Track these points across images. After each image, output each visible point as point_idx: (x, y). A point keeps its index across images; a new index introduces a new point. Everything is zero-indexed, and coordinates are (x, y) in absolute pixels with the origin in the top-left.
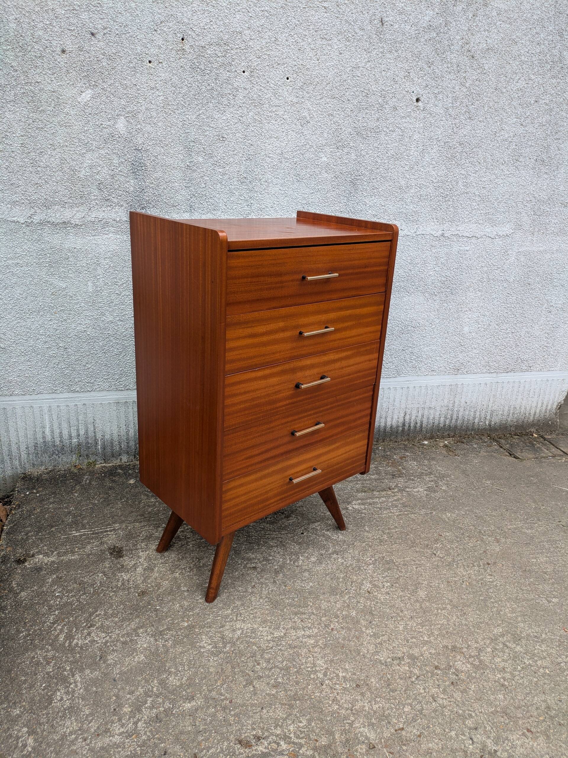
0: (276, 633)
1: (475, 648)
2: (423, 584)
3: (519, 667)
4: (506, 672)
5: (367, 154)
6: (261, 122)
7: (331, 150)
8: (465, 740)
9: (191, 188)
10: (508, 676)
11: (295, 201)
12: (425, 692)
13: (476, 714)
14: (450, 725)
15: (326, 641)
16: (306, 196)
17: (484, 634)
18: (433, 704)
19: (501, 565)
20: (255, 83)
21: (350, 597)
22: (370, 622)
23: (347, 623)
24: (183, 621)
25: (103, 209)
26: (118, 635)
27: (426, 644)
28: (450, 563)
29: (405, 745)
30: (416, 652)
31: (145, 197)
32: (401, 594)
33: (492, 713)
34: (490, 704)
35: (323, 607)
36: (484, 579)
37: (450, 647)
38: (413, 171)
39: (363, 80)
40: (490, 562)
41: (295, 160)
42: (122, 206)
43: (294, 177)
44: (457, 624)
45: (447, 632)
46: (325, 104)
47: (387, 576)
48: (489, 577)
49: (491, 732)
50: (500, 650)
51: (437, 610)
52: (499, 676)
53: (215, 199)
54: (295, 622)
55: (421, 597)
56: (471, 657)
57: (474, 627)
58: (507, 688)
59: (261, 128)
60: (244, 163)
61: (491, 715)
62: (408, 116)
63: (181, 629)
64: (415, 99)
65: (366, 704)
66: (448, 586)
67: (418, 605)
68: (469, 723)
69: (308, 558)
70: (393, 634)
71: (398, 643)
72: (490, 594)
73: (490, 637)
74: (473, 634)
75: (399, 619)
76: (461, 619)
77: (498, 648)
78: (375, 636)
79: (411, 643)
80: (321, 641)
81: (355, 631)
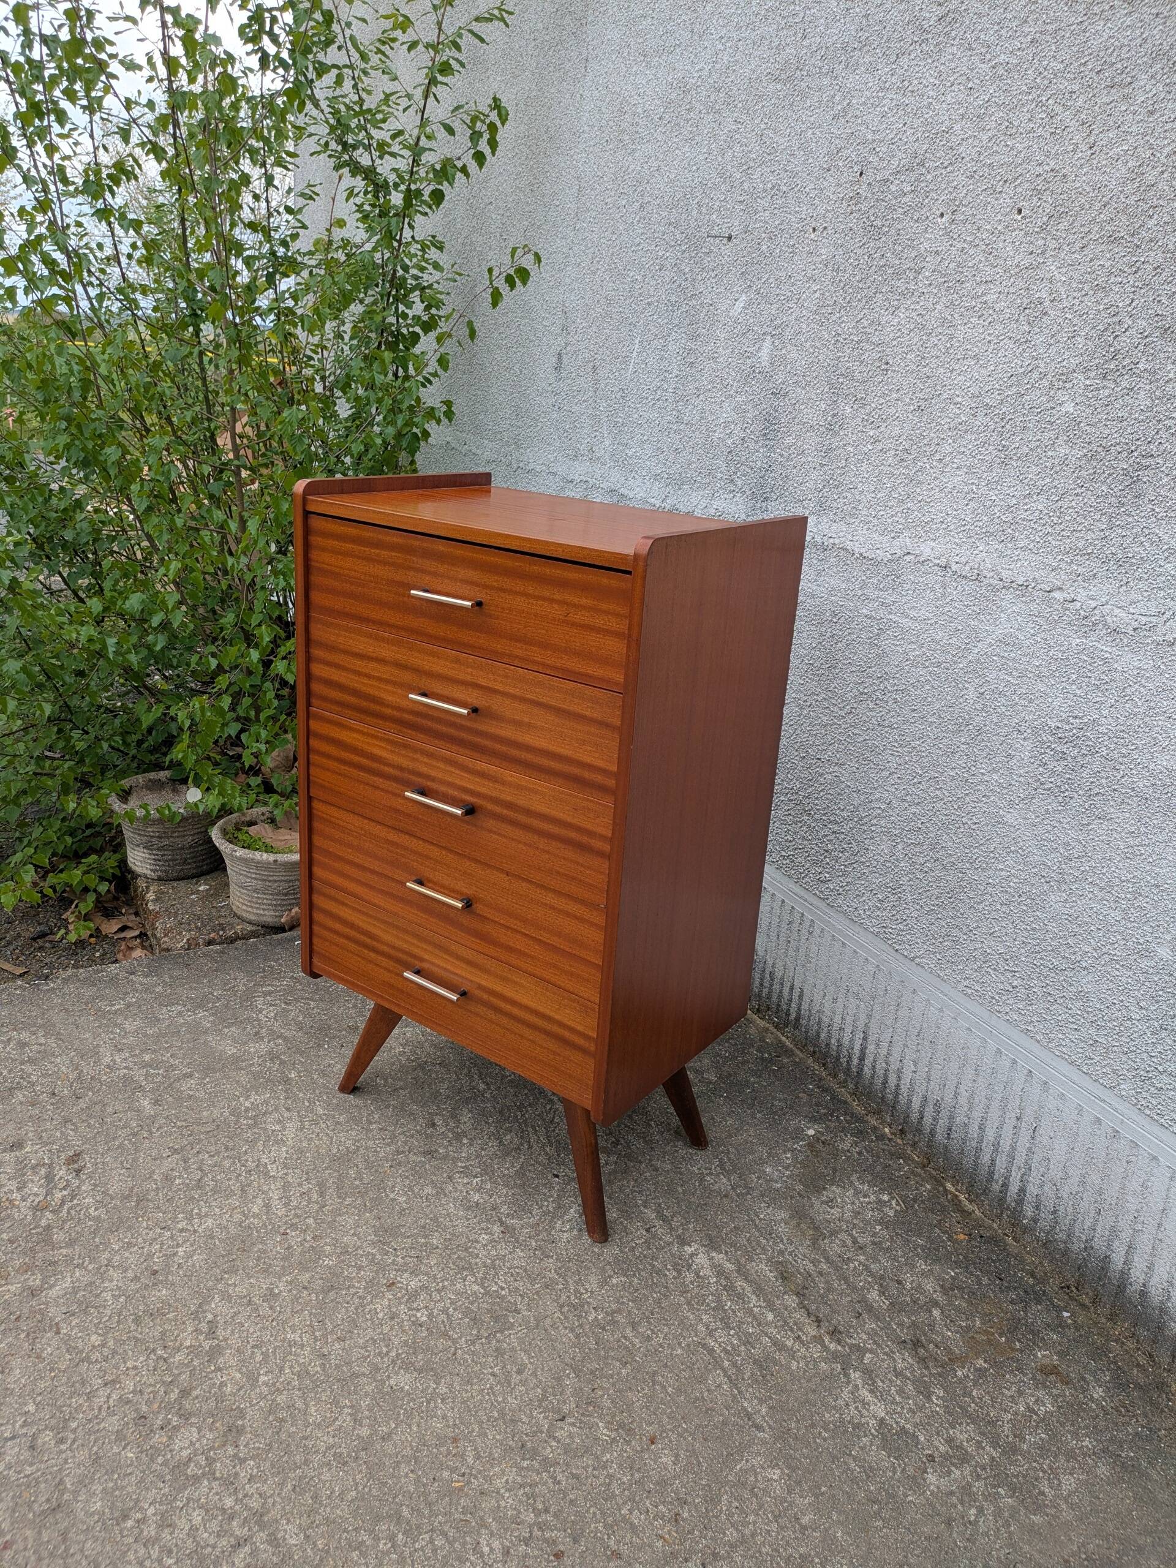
1: (237, 1474)
2: (438, 1383)
3: (171, 1561)
4: (160, 1527)
7: (1088, 382)
8: (14, 1427)
10: (150, 1531)
12: (128, 1369)
13: (61, 1452)
14: (48, 1405)
17: (278, 1499)
18: (100, 1381)
20: (956, 236)
21: (374, 1255)
22: (305, 1288)
23: (302, 1253)
27: (248, 1378)
29: (28, 1335)
30: (228, 1358)
33: (61, 1482)
34: (83, 1482)
44: (310, 1443)
45: (282, 1420)
46: (1092, 260)
49: (19, 1472)
50: (226, 1527)
51: (352, 1407)
52: (151, 1511)
55: (389, 1377)
56: (210, 1462)
58: (118, 1524)
61: (57, 1480)
63: (283, 1073)
65: (115, 1283)
68: (47, 1437)
69: (479, 1189)
70: (274, 1323)
71: (251, 1330)
72: (427, 1537)
73: (269, 1511)
74: (279, 1473)
75: (317, 1333)
76: (325, 1452)
77: (235, 1523)
78: (271, 1296)
79: (253, 1352)
80: (256, 1221)
81: (283, 1267)
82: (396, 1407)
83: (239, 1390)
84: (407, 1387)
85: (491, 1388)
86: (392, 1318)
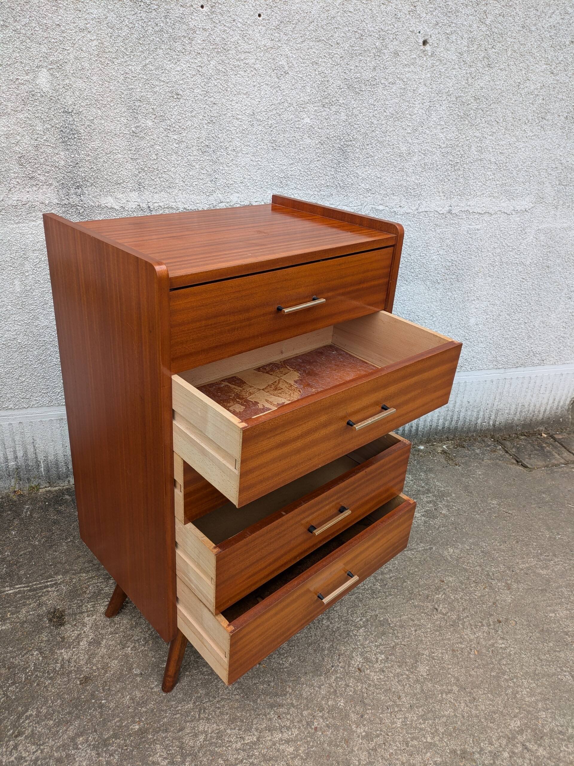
0: (247, 738)
1: (490, 752)
2: (423, 654)
5: (360, 113)
6: (225, 74)
7: (315, 108)
9: (138, 161)
11: (270, 174)
15: (308, 748)
16: (285, 167)
17: (499, 731)
19: (514, 623)
20: (217, 22)
21: (337, 677)
22: (362, 716)
23: (334, 718)
24: (134, 722)
25: (27, 190)
26: (51, 747)
27: (430, 748)
28: (454, 621)
31: (79, 173)
32: (398, 670)
35: (305, 695)
36: (496, 645)
37: (459, 752)
38: (417, 134)
39: (356, 17)
40: (501, 619)
41: (270, 122)
42: (51, 185)
43: (269, 144)
44: (466, 715)
45: (454, 728)
46: (308, 49)
47: (381, 644)
48: (500, 642)
51: (442, 694)
53: (170, 173)
54: (270, 719)
55: (422, 675)
57: (486, 719)
59: (227, 81)
60: (206, 127)
62: (413, 64)
63: (130, 735)
64: (421, 41)
66: (454, 657)
67: (418, 686)
70: (390, 734)
71: (395, 748)
72: (503, 667)
73: (506, 735)
74: (486, 730)
75: (396, 710)
76: (470, 708)
77: (516, 751)
78: (368, 737)
79: (411, 746)
80: (302, 749)
81: (344, 730)
82: (439, 674)
83: (438, 754)
84: (427, 668)
85: (423, 633)
86: (383, 671)
